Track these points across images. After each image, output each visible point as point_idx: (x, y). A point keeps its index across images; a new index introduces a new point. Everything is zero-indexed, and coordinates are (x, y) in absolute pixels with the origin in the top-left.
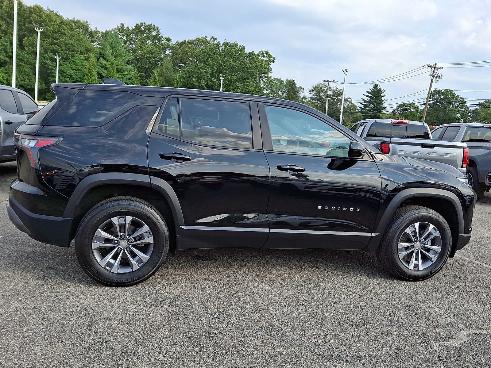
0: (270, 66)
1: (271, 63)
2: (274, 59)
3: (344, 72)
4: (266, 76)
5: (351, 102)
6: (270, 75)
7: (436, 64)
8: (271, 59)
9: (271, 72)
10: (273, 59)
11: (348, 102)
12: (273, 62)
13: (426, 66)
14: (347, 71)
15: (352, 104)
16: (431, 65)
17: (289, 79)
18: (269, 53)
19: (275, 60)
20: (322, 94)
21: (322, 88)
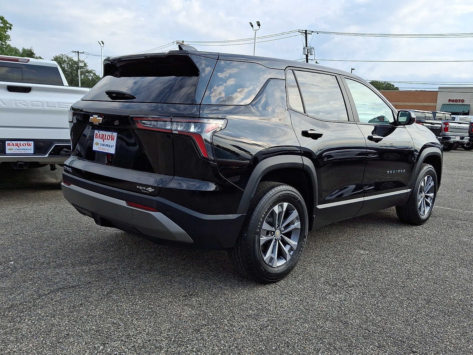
0: (6, 32)
1: (7, 29)
2: (11, 25)
3: (100, 44)
4: (4, 43)
5: (95, 74)
6: (8, 42)
7: (183, 41)
8: (7, 25)
9: (9, 39)
10: (9, 26)
11: (92, 75)
12: (10, 28)
13: (175, 43)
14: (103, 43)
15: (96, 76)
16: (179, 41)
17: (26, 48)
18: (5, 19)
19: (12, 27)
20: (64, 65)
21: (63, 59)
